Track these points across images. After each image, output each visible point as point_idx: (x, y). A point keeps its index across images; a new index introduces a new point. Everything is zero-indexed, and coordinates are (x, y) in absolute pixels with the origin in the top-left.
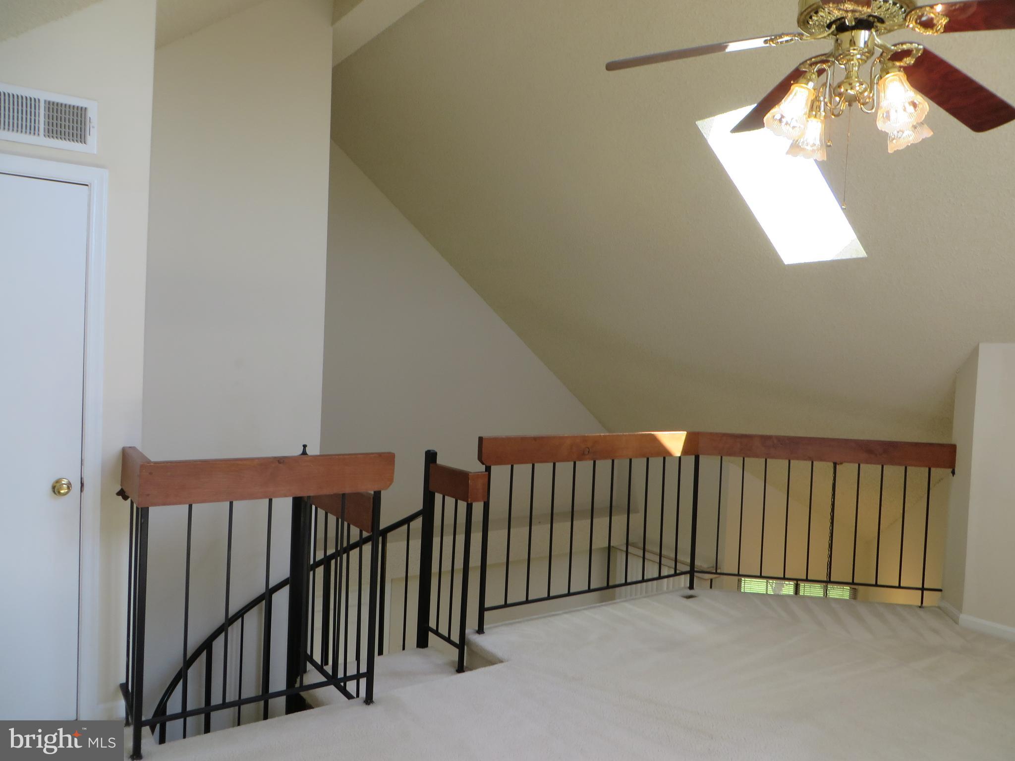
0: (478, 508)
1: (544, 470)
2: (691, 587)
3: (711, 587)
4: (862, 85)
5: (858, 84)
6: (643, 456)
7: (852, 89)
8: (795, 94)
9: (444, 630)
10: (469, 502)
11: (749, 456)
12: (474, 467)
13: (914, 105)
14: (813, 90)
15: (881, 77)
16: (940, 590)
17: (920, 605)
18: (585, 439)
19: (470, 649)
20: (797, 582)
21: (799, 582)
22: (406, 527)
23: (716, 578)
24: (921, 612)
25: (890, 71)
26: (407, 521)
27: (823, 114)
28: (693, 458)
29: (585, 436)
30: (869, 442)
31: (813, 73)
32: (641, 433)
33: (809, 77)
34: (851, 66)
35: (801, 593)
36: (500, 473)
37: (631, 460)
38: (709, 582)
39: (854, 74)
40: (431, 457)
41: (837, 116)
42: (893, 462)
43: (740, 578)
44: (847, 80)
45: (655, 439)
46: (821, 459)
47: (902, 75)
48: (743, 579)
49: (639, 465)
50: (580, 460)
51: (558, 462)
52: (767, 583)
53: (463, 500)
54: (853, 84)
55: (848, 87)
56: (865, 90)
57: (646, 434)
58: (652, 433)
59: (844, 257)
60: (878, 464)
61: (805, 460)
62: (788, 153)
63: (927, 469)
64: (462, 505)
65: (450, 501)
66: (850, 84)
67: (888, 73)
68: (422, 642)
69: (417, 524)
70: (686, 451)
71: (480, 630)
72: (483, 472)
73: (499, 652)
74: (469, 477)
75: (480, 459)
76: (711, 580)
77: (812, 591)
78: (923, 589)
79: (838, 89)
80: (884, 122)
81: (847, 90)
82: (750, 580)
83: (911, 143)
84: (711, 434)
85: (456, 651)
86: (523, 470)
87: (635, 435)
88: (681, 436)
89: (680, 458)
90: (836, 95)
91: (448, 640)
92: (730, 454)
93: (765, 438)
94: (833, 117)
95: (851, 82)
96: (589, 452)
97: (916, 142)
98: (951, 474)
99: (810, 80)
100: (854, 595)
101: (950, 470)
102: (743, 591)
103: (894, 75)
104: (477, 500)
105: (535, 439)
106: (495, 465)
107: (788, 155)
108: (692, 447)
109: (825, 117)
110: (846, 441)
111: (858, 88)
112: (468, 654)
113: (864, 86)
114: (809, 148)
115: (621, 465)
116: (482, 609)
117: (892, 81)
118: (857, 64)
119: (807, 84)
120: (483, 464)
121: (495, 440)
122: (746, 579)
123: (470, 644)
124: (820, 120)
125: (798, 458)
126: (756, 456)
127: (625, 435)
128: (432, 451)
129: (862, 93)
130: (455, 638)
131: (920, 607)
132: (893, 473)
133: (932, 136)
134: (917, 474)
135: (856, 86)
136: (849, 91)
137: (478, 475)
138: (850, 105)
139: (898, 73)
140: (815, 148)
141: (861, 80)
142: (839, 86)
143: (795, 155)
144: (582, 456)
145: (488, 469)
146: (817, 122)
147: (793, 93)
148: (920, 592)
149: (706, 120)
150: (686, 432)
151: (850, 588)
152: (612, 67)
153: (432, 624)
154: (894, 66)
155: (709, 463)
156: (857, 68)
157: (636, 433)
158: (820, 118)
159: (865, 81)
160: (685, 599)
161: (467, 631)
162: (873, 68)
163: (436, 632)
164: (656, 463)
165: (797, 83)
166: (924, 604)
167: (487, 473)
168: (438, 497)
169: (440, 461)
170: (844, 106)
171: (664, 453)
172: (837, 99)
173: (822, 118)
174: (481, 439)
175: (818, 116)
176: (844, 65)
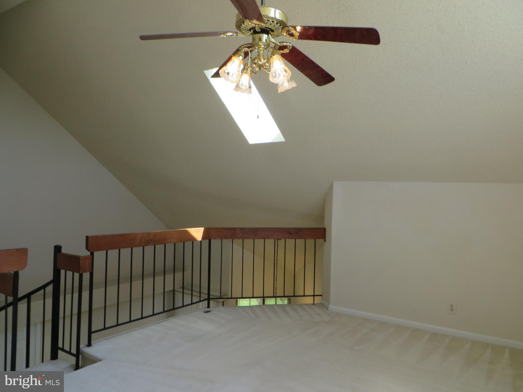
0: (86, 276)
1: (125, 252)
2: (209, 307)
3: (223, 305)
4: (265, 60)
5: (263, 59)
6: (181, 241)
7: (260, 61)
8: (234, 61)
9: (67, 348)
10: (80, 273)
11: (235, 239)
12: (83, 252)
13: (285, 71)
14: (242, 60)
15: (271, 57)
16: (321, 295)
17: (313, 303)
18: (149, 234)
19: (83, 356)
20: (264, 298)
21: (265, 298)
22: (42, 291)
23: (225, 301)
24: (313, 306)
25: (275, 55)
26: (44, 287)
27: (250, 72)
28: (208, 241)
29: (149, 233)
30: (289, 229)
31: (242, 52)
32: (180, 229)
33: (240, 54)
34: (260, 50)
35: (266, 304)
36: (99, 256)
37: (175, 244)
38: (222, 303)
39: (261, 54)
40: (58, 249)
41: (255, 73)
42: (300, 238)
43: (237, 299)
44: (259, 57)
45: (187, 232)
46: (268, 238)
47: (280, 57)
48: (238, 300)
49: (180, 246)
50: (146, 245)
51: (134, 247)
52: (250, 300)
53: (77, 272)
54: (261, 59)
55: (259, 60)
56: (266, 62)
57: (182, 230)
58: (186, 229)
59: (275, 141)
60: (293, 239)
61: (261, 239)
62: (234, 90)
63: (314, 240)
64: (77, 275)
65: (69, 273)
66: (259, 59)
67: (274, 55)
68: (54, 356)
69: (50, 289)
70: (204, 238)
71: (89, 345)
72: (89, 256)
73: (99, 356)
74: (81, 259)
75: (87, 248)
76: (223, 302)
77: (270, 302)
78: (314, 296)
79: (255, 61)
80: (273, 78)
81: (258, 62)
82: (242, 300)
83: (287, 89)
84: (217, 228)
85: (74, 359)
86: (113, 253)
87: (177, 231)
88: (202, 230)
89: (201, 241)
90: (253, 64)
91: (70, 353)
92: (226, 238)
93: (242, 229)
94: (253, 74)
95: (260, 58)
96: (151, 241)
97: (289, 89)
98: (324, 241)
99: (241, 55)
100: (289, 302)
101: (324, 240)
102: (238, 306)
103: (276, 57)
104: (85, 272)
105: (120, 235)
106: (97, 251)
107: (235, 91)
108: (207, 235)
109: (250, 74)
110: (279, 229)
111: (263, 61)
112: (82, 359)
113: (265, 61)
114: (244, 88)
115: (170, 247)
116: (90, 333)
117: (276, 59)
118: (263, 50)
119: (239, 57)
120: (89, 251)
121: (96, 237)
122: (240, 300)
123: (83, 353)
124: (248, 75)
125: (257, 238)
126: (238, 238)
127: (171, 231)
128: (58, 246)
129: (265, 64)
130: (74, 351)
131: (314, 304)
132: (300, 242)
133: (296, 86)
134: (310, 242)
135: (262, 60)
136: (259, 62)
137: (86, 258)
138: (260, 69)
139: (278, 56)
140: (246, 88)
141: (264, 58)
142: (255, 60)
143: (237, 91)
144: (147, 243)
145: (92, 254)
146: (247, 75)
147: (233, 61)
148: (313, 297)
149: (209, 70)
150: (203, 228)
151: (288, 298)
152: (143, 38)
153: (60, 345)
154: (277, 53)
155: (216, 243)
156: (262, 52)
157: (177, 230)
158: (248, 74)
159: (266, 58)
160: (205, 313)
161: (81, 346)
162: (269, 53)
163: (63, 350)
164: (188, 245)
165: (234, 56)
166: (315, 303)
167: (91, 256)
168: (63, 272)
169: (64, 251)
170: (257, 69)
171: (192, 239)
172: (254, 65)
173: (249, 74)
174: (87, 237)
175: (247, 73)
176: (257, 49)
